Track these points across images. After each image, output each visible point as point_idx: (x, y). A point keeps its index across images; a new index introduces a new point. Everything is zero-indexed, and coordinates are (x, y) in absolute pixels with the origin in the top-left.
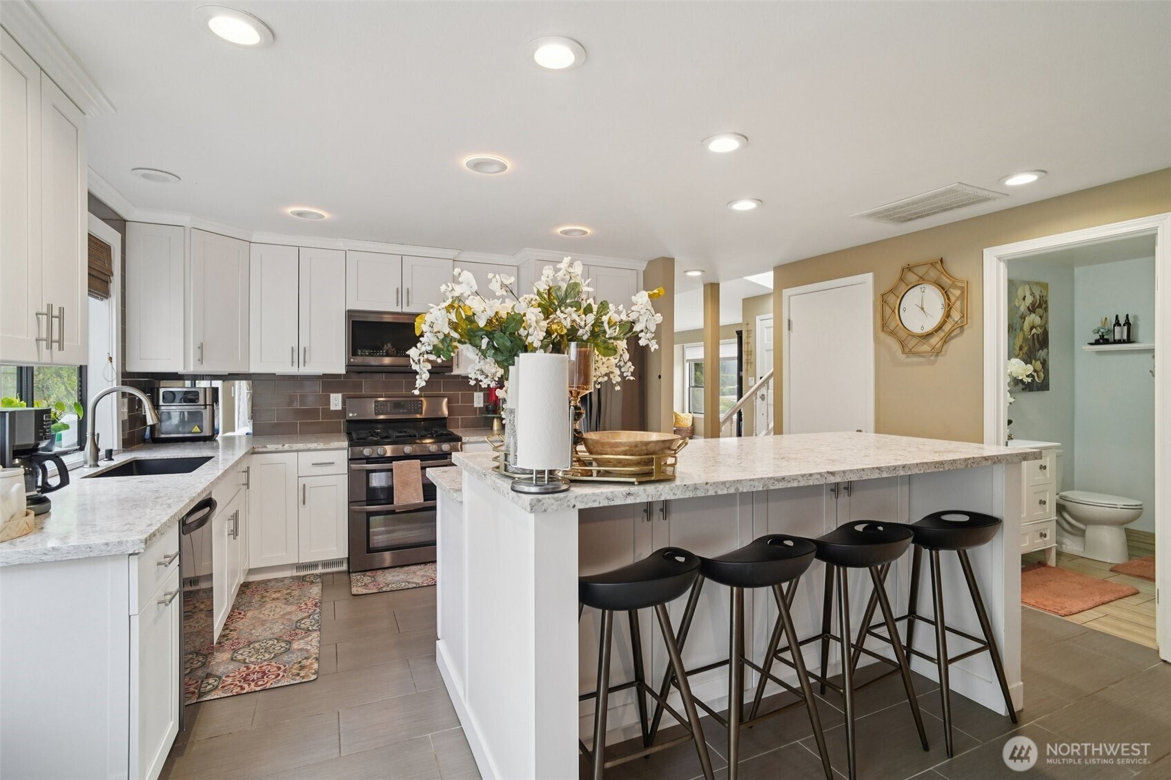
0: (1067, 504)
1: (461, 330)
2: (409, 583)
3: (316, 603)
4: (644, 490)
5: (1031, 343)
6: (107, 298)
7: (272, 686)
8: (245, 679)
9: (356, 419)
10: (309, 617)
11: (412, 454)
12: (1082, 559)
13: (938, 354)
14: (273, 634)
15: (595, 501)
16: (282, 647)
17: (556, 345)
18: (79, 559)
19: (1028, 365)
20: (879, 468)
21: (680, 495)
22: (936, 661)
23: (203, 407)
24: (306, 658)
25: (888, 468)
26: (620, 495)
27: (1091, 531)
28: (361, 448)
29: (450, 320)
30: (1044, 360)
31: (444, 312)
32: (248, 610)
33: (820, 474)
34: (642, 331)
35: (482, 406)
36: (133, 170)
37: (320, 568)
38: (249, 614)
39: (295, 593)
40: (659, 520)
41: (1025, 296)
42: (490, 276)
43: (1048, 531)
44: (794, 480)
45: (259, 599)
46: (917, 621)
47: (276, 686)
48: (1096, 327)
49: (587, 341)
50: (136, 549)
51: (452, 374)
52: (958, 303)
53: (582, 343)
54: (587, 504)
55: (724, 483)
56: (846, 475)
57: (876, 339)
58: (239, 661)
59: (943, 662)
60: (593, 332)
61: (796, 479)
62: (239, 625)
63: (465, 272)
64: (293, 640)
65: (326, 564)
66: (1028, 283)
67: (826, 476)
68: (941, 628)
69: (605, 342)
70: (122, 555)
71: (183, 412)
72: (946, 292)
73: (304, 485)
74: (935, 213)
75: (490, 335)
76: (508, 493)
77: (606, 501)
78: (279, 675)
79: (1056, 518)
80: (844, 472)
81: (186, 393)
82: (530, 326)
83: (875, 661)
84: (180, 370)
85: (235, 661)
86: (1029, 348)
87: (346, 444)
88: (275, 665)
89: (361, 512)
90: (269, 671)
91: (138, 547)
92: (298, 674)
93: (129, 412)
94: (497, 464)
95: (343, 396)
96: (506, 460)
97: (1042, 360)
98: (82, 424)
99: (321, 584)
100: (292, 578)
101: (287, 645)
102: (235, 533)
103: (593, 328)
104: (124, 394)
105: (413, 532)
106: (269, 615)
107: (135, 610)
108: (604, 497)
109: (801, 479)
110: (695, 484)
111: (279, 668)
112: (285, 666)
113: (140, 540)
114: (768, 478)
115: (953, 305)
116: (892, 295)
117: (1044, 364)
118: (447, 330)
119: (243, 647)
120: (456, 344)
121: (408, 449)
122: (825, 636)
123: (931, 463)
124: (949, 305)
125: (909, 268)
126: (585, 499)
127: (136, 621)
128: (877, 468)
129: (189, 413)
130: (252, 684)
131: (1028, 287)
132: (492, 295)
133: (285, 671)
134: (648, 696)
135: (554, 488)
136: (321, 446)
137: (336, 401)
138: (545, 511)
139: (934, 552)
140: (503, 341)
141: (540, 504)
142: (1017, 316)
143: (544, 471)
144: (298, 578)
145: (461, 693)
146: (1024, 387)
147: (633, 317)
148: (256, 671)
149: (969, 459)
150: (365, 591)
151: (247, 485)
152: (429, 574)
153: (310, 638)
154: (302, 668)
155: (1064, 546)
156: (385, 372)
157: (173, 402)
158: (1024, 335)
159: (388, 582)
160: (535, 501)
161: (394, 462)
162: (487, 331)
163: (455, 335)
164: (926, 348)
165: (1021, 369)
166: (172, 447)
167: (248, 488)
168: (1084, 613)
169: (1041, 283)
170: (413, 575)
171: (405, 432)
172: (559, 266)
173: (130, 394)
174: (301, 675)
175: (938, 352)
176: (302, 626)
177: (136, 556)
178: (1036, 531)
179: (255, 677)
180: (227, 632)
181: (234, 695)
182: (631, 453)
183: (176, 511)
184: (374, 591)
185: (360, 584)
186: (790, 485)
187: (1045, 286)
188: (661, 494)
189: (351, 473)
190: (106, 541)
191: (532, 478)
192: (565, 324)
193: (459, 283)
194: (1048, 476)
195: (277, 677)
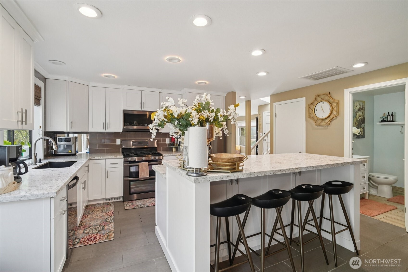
0: (371, 177)
1: (168, 118)
2: (144, 205)
3: (112, 212)
4: (233, 175)
5: (359, 122)
6: (39, 105)
7: (98, 242)
8: (89, 240)
9: (126, 148)
10: (110, 217)
11: (145, 160)
12: (377, 197)
13: (328, 126)
14: (98, 223)
15: (216, 179)
16: (101, 228)
17: (201, 123)
18: (33, 199)
19: (359, 129)
20: (313, 167)
21: (245, 177)
22: (331, 233)
23: (72, 144)
24: (110, 232)
25: (316, 166)
26: (225, 177)
27: (380, 187)
28: (128, 158)
29: (164, 114)
30: (364, 128)
31: (162, 112)
32: (88, 215)
33: (293, 169)
34: (232, 119)
35: (169, 143)
36: (49, 61)
37: (113, 200)
38: (89, 216)
39: (104, 209)
40: (235, 184)
41: (357, 106)
42: (179, 99)
43: (366, 187)
44: (284, 171)
45: (92, 211)
46: (323, 219)
47: (100, 242)
48: (381, 116)
49: (212, 122)
50: (53, 195)
51: (159, 132)
52: (335, 108)
53: (211, 123)
54: (213, 180)
55: (260, 172)
56: (302, 169)
57: (306, 120)
58: (86, 233)
59: (334, 234)
60: (214, 119)
61: (285, 171)
62: (86, 220)
63: (170, 98)
64: (105, 225)
65: (115, 198)
66: (358, 101)
67: (295, 169)
68: (333, 222)
69: (219, 123)
70: (48, 198)
71: (65, 145)
72: (331, 104)
73: (108, 171)
74: (328, 77)
75: (178, 120)
76: (185, 176)
77: (220, 179)
78: (100, 238)
79: (368, 182)
80: (301, 168)
81: (66, 139)
82: (193, 117)
83: (308, 232)
84: (64, 130)
85: (85, 233)
86: (359, 123)
87: (122, 156)
88: (99, 234)
89: (127, 180)
90: (97, 237)
91: (54, 195)
92: (107, 238)
93: (46, 146)
94: (180, 165)
95: (121, 140)
96: (184, 164)
97: (363, 128)
98: (30, 150)
99: (113, 206)
100: (103, 203)
101: (103, 227)
102: (84, 188)
103: (214, 117)
104: (45, 139)
105: (146, 187)
106: (96, 217)
107: (53, 217)
108: (219, 177)
109: (286, 170)
110: (251, 173)
111: (100, 236)
112: (102, 235)
113: (55, 192)
114: (275, 170)
115: (334, 109)
116: (312, 105)
117: (364, 129)
118: (163, 118)
119: (87, 228)
120: (165, 123)
121: (144, 158)
122: (292, 224)
123: (330, 164)
124: (332, 109)
125: (318, 96)
126: (213, 178)
127: (53, 221)
128: (312, 166)
129: (67, 146)
130: (91, 241)
131: (358, 102)
132: (179, 106)
133: (102, 237)
134: (231, 245)
135: (201, 174)
136: (114, 157)
137: (118, 142)
138: (199, 182)
139: (330, 195)
140: (183, 122)
141: (198, 180)
142: (355, 112)
143: (198, 168)
144: (106, 203)
145: (165, 245)
146: (357, 137)
147: (229, 113)
148: (92, 237)
149: (343, 163)
150: (129, 208)
151: (88, 171)
152: (151, 202)
153: (111, 225)
154: (108, 235)
155: (370, 192)
156: (136, 131)
157: (62, 142)
158: (357, 119)
159: (137, 205)
160: (196, 179)
161: (139, 163)
162: (177, 119)
163: (166, 120)
164: (324, 123)
165: (356, 131)
166: (62, 158)
167: (88, 172)
168: (379, 215)
169: (363, 101)
170: (146, 202)
171: (143, 152)
172: (202, 96)
173: (47, 139)
174: (108, 238)
175: (328, 125)
176: (108, 220)
177: (53, 198)
178: (361, 187)
179: (92, 239)
180: (82, 223)
181: (85, 246)
182: (228, 162)
183: (66, 181)
184: (133, 208)
185: (127, 206)
186: (283, 173)
187: (364, 102)
188: (239, 176)
189: (124, 167)
190: (43, 193)
191: (194, 170)
192: (205, 116)
193: (168, 102)
194: (366, 168)
195: (100, 239)
